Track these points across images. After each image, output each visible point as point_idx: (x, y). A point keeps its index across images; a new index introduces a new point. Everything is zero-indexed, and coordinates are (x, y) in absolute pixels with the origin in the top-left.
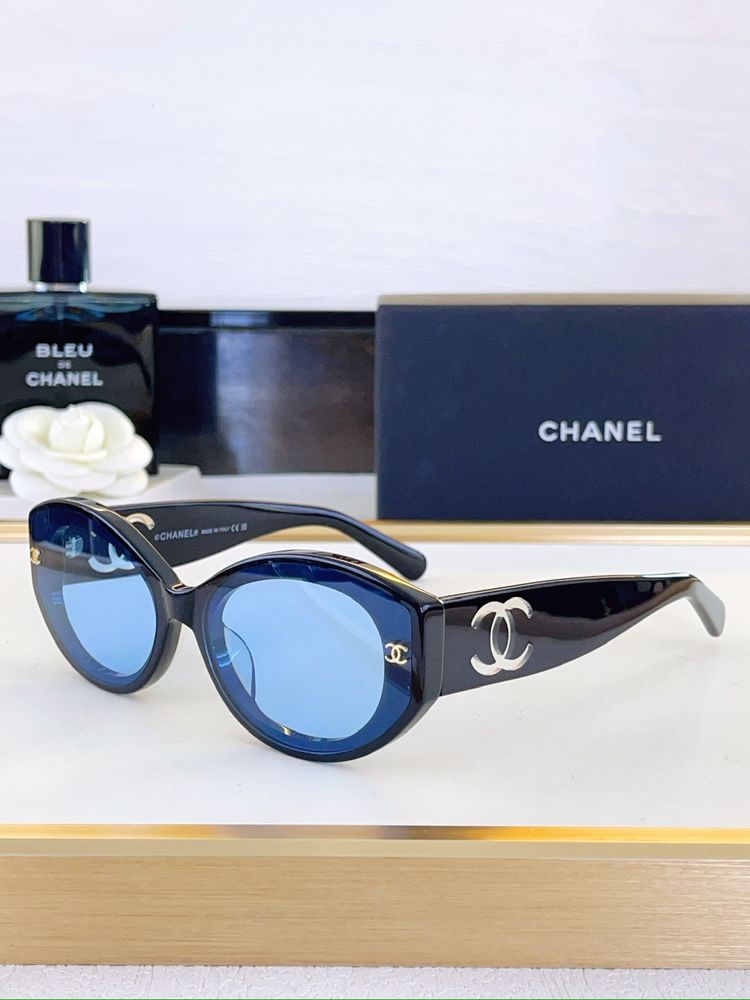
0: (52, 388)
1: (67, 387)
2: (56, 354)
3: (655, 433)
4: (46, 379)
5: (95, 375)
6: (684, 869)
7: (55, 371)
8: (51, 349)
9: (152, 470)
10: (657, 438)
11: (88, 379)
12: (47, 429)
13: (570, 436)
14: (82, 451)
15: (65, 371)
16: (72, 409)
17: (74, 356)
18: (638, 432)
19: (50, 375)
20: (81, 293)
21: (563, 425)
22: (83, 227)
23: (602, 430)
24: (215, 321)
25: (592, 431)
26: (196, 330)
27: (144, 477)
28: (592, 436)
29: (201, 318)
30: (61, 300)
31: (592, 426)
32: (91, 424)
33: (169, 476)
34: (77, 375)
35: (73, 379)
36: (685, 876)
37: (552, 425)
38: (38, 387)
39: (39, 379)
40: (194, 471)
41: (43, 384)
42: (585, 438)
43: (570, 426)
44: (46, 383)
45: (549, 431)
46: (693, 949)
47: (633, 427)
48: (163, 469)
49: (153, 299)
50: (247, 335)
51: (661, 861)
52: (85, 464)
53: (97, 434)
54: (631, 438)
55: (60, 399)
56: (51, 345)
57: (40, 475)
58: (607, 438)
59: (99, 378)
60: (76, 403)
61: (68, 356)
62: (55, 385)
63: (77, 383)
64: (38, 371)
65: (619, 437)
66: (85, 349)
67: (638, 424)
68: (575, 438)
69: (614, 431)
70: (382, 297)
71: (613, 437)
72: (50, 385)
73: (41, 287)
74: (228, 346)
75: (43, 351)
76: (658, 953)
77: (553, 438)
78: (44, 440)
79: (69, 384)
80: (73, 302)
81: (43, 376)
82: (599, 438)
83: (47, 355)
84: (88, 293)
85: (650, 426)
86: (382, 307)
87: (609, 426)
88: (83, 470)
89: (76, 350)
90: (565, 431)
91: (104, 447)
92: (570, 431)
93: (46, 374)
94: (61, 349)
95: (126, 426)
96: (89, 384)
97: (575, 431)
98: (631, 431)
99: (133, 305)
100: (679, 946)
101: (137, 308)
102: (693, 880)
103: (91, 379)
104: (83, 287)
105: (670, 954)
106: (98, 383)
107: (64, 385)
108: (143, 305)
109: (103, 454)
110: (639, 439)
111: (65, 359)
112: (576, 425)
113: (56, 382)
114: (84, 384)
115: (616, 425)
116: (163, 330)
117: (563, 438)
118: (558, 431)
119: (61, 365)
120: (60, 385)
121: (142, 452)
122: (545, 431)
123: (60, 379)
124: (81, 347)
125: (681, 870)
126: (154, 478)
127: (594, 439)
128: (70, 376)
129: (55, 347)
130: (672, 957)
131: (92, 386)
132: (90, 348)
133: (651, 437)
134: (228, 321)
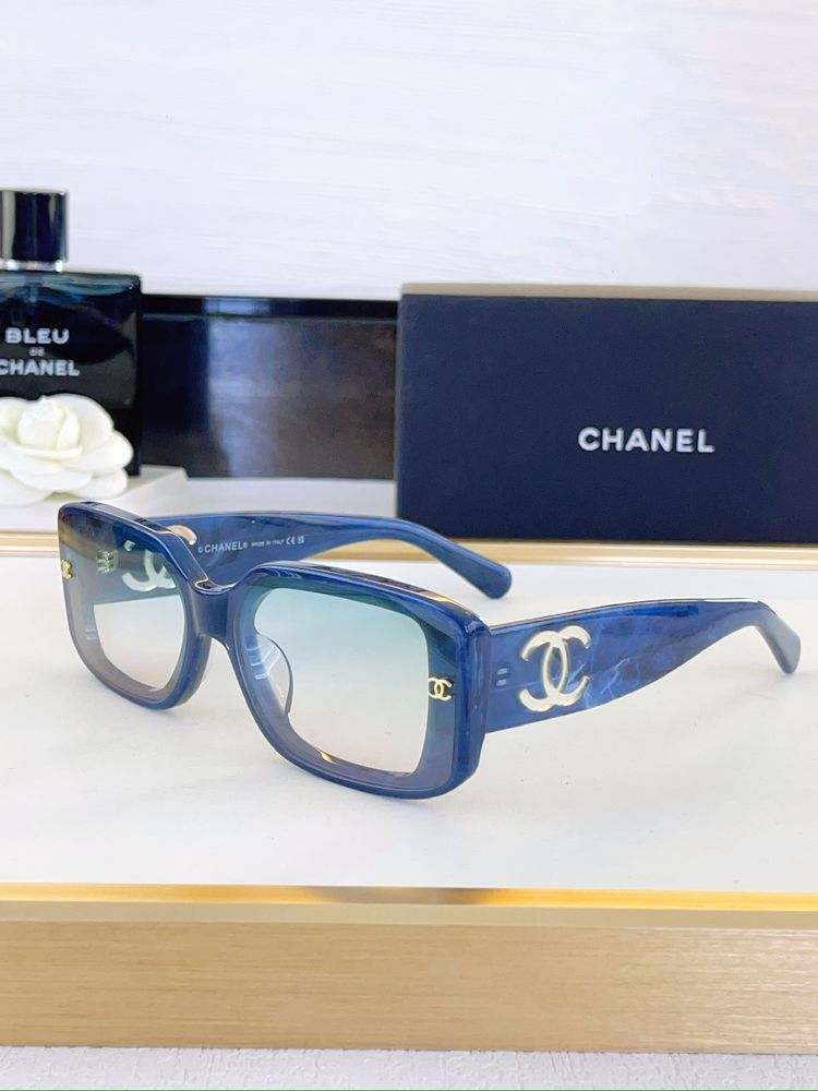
0: (23, 376)
1: (39, 376)
2: (28, 340)
3: (707, 443)
4: (16, 367)
5: (71, 365)
6: (791, 939)
7: (27, 359)
8: (22, 334)
9: (132, 470)
10: (710, 449)
11: (62, 368)
12: (16, 422)
13: (613, 445)
14: (54, 448)
15: (37, 359)
16: (44, 400)
17: (48, 342)
18: (688, 441)
19: (21, 364)
20: (57, 273)
21: (606, 432)
22: (61, 199)
23: (648, 439)
24: (210, 308)
25: (637, 440)
26: (186, 318)
27: (123, 477)
28: (637, 445)
29: (193, 304)
30: (35, 279)
31: (637, 433)
32: (64, 418)
33: (152, 477)
34: (52, 363)
35: (47, 367)
36: (792, 949)
37: (594, 432)
38: (8, 375)
39: (8, 367)
40: (180, 473)
41: (12, 373)
42: (629, 448)
43: (613, 434)
44: (16, 372)
45: (590, 439)
46: (799, 1032)
47: (684, 435)
48: (145, 470)
49: (136, 280)
50: (242, 323)
51: (767, 932)
52: (57, 461)
53: (72, 428)
54: (680, 448)
55: (31, 389)
56: (22, 330)
57: (7, 473)
58: (654, 448)
59: (75, 368)
60: (49, 394)
61: (40, 342)
62: (26, 374)
63: (50, 372)
64: (8, 359)
65: (667, 446)
66: (60, 335)
67: (689, 433)
68: (619, 447)
69: (661, 440)
70: (405, 286)
71: (660, 445)
72: (21, 373)
73: (12, 265)
74: (222, 336)
75: (13, 336)
76: (759, 1036)
77: (594, 446)
78: (13, 435)
79: (43, 373)
80: (47, 282)
81: (13, 364)
82: (645, 448)
83: (19, 340)
84: (64, 273)
85: (702, 435)
86: (405, 297)
87: (656, 434)
88: (54, 468)
89: (50, 336)
90: (607, 439)
91: (79, 443)
92: (613, 440)
93: (16, 362)
94: (34, 334)
95: (104, 421)
96: (64, 374)
97: (618, 439)
98: (680, 441)
99: (116, 287)
100: (785, 1029)
101: (119, 291)
102: (801, 953)
103: (67, 369)
104: (59, 266)
105: (773, 1037)
106: (74, 373)
107: (37, 373)
108: (127, 287)
109: (79, 450)
110: (689, 449)
111: (37, 345)
112: (620, 433)
113: (28, 371)
114: (58, 374)
115: (664, 434)
116: (148, 316)
117: (605, 447)
118: (600, 439)
119: (33, 352)
120: (31, 374)
121: (122, 450)
122: (586, 438)
123: (32, 368)
124: (56, 333)
125: (788, 942)
126: (134, 480)
127: (640, 448)
128: (43, 364)
129: (27, 332)
130: (775, 1041)
131: (68, 376)
132: (66, 334)
133: (702, 448)
134: (224, 308)
